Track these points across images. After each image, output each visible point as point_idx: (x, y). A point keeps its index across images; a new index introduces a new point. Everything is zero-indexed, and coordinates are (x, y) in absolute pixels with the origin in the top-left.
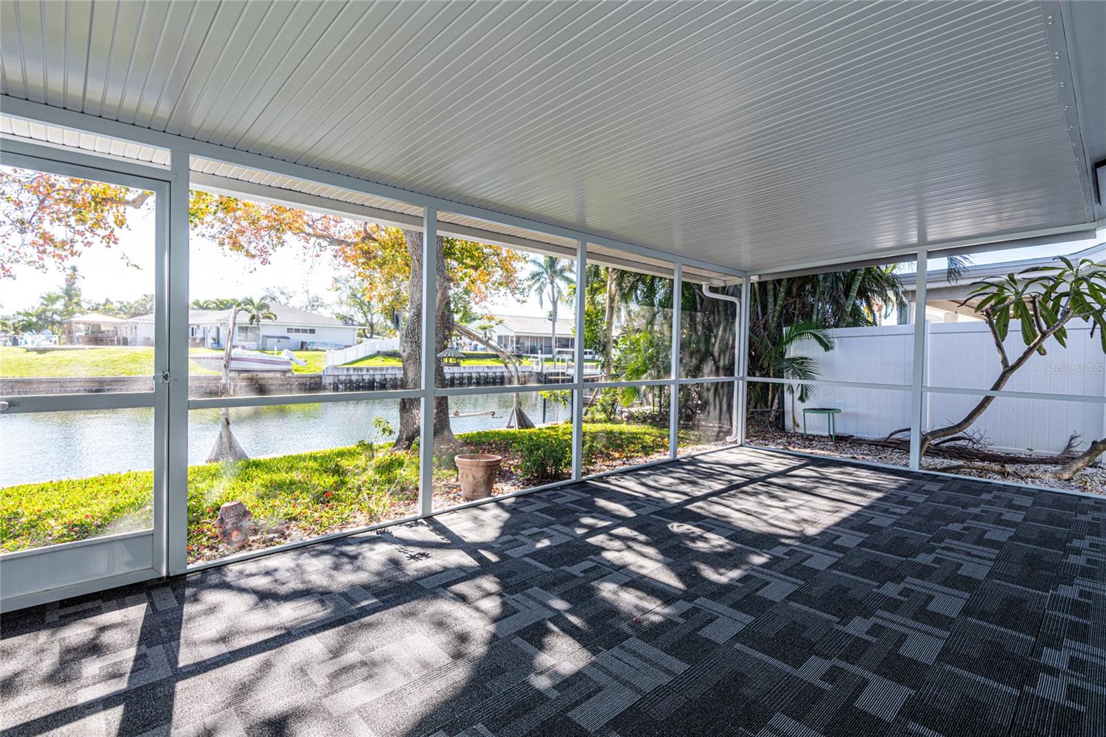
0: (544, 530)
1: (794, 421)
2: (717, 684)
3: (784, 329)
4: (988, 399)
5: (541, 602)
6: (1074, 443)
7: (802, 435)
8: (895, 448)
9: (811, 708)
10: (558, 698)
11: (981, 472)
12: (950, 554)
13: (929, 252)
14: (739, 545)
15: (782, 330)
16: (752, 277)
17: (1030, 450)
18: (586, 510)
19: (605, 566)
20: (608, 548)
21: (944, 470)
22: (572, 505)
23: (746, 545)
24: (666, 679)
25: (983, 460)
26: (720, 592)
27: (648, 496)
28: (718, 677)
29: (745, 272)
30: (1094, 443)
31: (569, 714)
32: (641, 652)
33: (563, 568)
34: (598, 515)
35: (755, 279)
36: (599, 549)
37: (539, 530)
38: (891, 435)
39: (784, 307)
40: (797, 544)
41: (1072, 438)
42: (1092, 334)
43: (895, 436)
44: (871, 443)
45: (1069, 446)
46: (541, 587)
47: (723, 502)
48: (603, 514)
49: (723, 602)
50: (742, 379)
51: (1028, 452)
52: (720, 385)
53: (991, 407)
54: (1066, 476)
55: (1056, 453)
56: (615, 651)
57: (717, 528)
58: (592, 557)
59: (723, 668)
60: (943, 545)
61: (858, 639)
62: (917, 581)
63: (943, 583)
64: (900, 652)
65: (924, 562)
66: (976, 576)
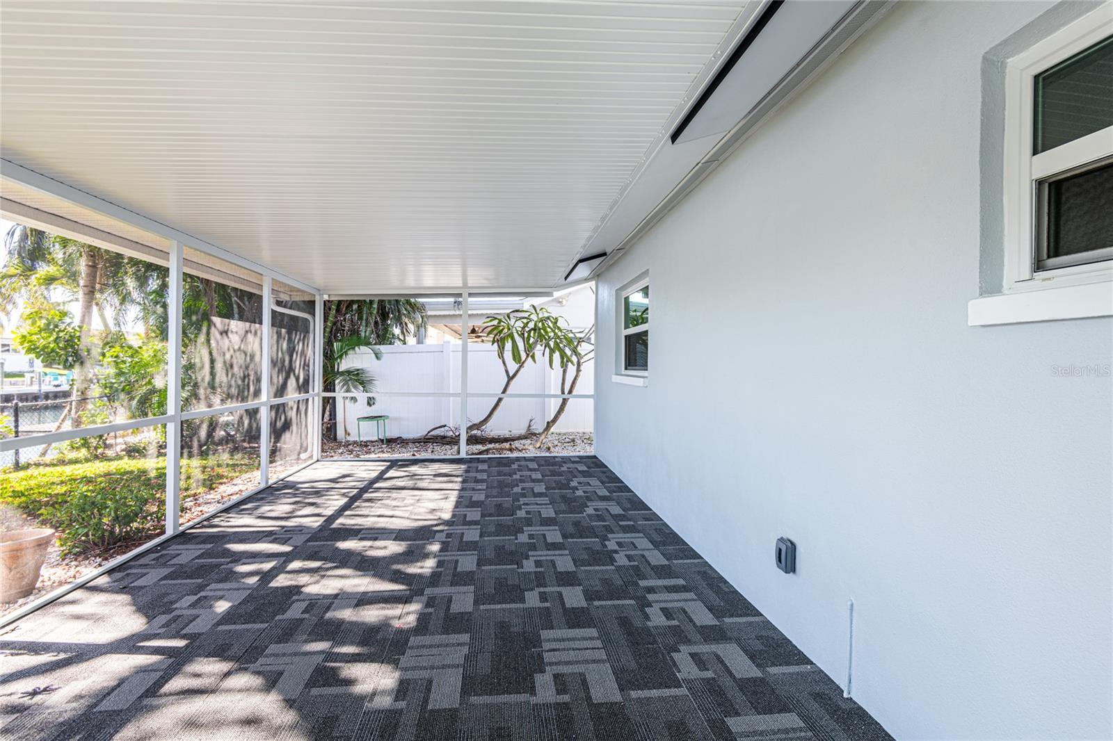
0: (202, 594)
1: (346, 431)
2: (496, 635)
3: (335, 344)
4: (500, 400)
5: (296, 654)
6: (532, 424)
7: (355, 442)
8: (433, 443)
9: (551, 620)
10: (408, 705)
11: (500, 450)
12: (529, 507)
13: (469, 294)
14: (409, 543)
15: (333, 346)
16: (325, 296)
17: (510, 431)
18: (228, 560)
19: (319, 599)
20: (302, 584)
21: (481, 453)
22: (200, 561)
23: (415, 540)
24: (466, 650)
25: (490, 443)
26: (435, 579)
27: (283, 527)
28: (492, 632)
29: (319, 290)
30: (548, 422)
31: (430, 707)
32: (428, 643)
33: (276, 618)
34: (247, 561)
35: (326, 297)
36: (296, 590)
37: (196, 597)
38: (429, 432)
39: (335, 324)
40: (446, 528)
41: (531, 421)
42: (544, 354)
43: (432, 433)
44: (415, 441)
45: (530, 426)
46: (277, 643)
47: (357, 513)
48: (254, 557)
49: (443, 585)
50: (318, 395)
51: (510, 433)
52: (301, 402)
53: (501, 404)
54: (538, 446)
55: (523, 431)
56: (409, 652)
57: (380, 536)
58: (295, 598)
59: (489, 624)
60: (522, 503)
61: (536, 572)
62: (530, 528)
63: (542, 525)
64: (559, 570)
65: (523, 516)
66: (551, 516)
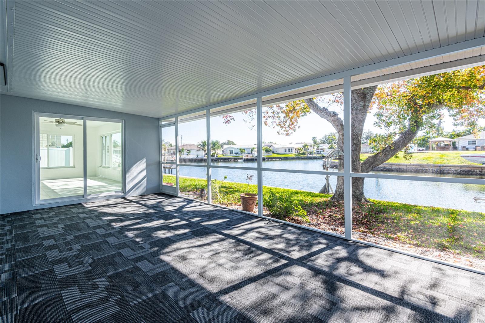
60: (112, 300)
61: (71, 245)
62: (85, 269)
63: (75, 276)
64: (57, 250)
65: (98, 280)
66: (66, 290)
